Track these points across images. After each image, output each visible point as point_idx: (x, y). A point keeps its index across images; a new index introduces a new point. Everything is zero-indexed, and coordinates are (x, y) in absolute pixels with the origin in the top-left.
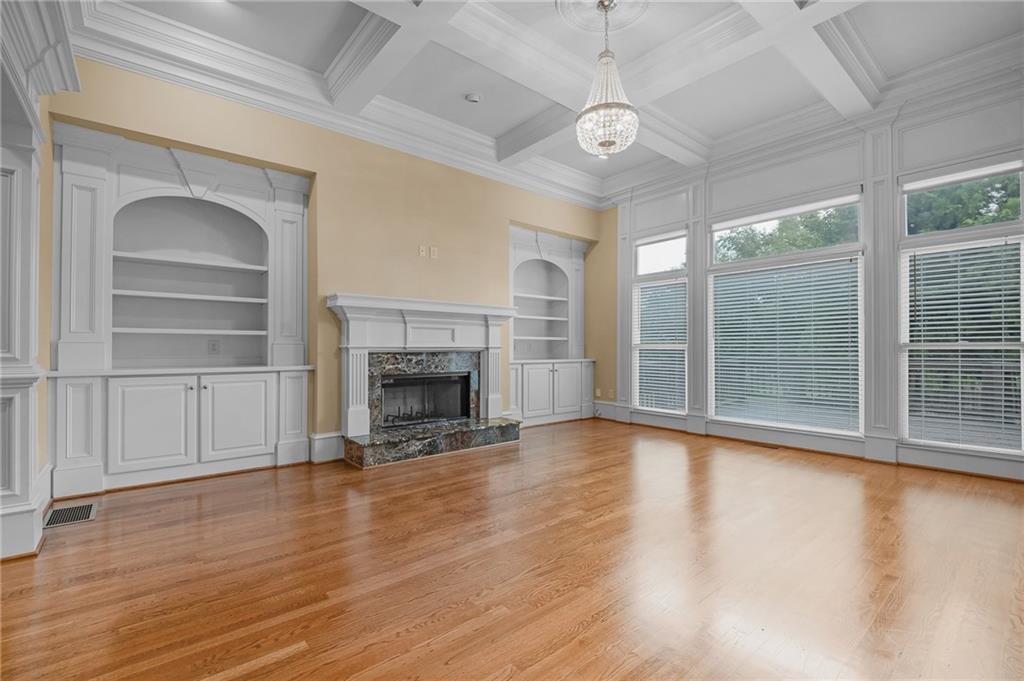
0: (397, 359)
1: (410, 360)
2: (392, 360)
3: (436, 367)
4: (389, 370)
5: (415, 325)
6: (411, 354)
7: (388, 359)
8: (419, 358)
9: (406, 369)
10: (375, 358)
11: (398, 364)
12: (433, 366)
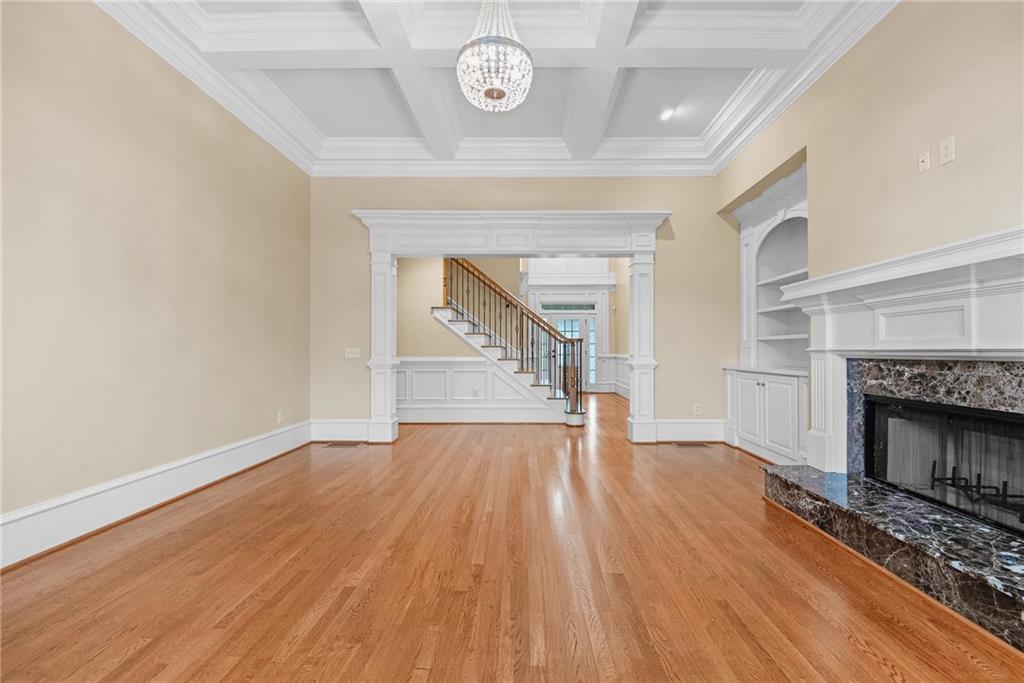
0: (881, 369)
1: (900, 374)
2: (875, 371)
3: (949, 392)
4: (871, 386)
5: (889, 310)
6: (903, 362)
7: (870, 369)
8: (916, 371)
9: (893, 388)
10: (857, 366)
11: (883, 378)
12: (942, 390)
